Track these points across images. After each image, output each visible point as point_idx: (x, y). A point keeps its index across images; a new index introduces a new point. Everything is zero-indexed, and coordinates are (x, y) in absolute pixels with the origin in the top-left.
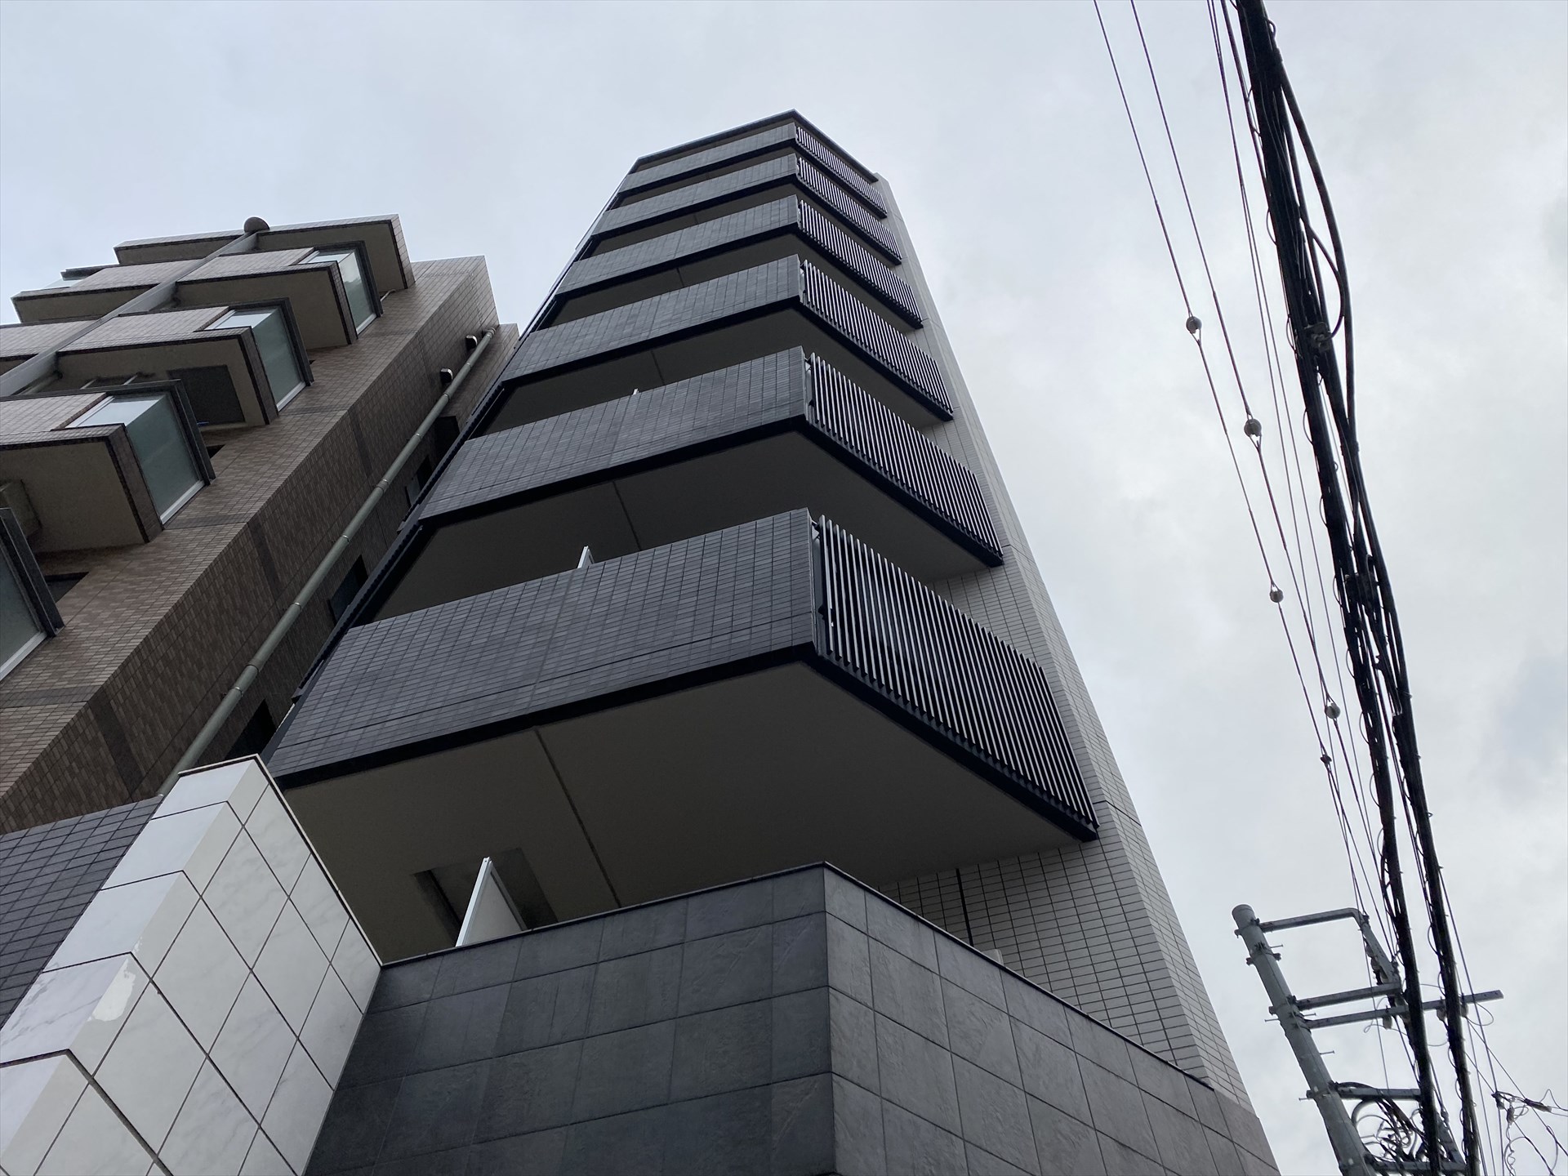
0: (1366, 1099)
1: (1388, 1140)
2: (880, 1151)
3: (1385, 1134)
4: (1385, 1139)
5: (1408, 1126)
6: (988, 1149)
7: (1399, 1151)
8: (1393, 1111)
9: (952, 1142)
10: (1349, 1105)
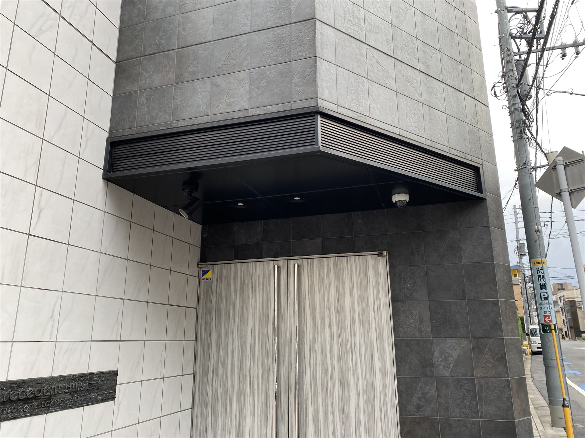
0: (517, 13)
1: (520, 28)
2: (332, 11)
3: (519, 25)
4: (519, 27)
5: (529, 22)
6: (373, 13)
7: (522, 32)
8: (526, 17)
9: (359, 9)
10: (510, 15)
